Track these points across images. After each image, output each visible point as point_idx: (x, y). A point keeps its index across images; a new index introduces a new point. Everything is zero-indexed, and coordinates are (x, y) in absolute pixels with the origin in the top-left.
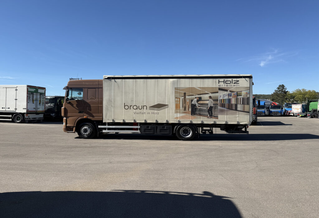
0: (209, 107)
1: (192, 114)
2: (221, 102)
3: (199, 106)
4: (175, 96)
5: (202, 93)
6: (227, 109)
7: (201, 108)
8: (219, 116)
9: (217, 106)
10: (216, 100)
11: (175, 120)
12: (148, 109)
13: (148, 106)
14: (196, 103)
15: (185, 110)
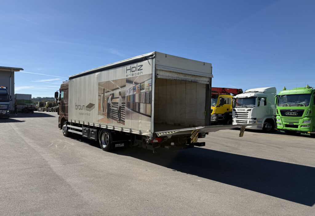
0: (119, 107)
1: (107, 117)
2: (128, 101)
3: (113, 107)
4: (98, 93)
5: (115, 88)
6: (132, 110)
7: (114, 108)
8: (125, 120)
9: (125, 106)
10: (124, 97)
11: (98, 123)
12: (85, 109)
13: (85, 106)
14: (111, 102)
15: (103, 111)
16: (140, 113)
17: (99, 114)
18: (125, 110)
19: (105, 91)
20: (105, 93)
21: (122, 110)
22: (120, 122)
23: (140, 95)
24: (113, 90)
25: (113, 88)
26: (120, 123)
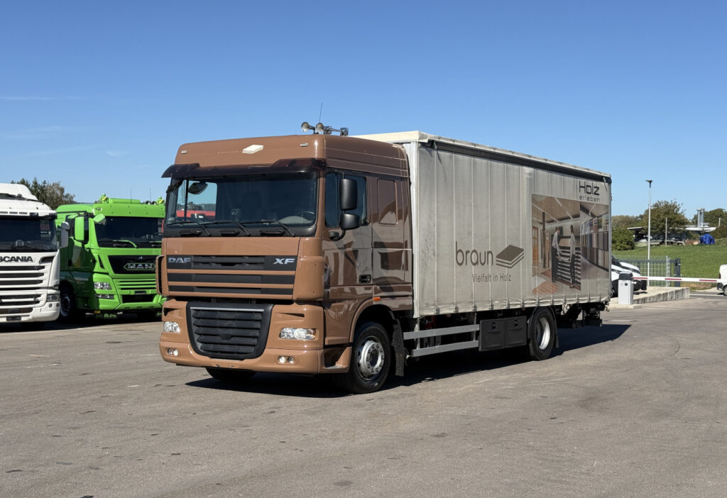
0: (570, 257)
1: (552, 279)
2: (583, 244)
3: (560, 255)
4: (532, 220)
6: (589, 261)
7: (563, 259)
8: (581, 281)
9: (579, 254)
10: (577, 237)
11: (533, 297)
12: (495, 262)
13: (495, 255)
14: (557, 245)
15: (544, 267)
16: (598, 266)
17: (534, 275)
18: (580, 262)
19: (546, 220)
20: (546, 224)
21: (576, 263)
22: (574, 287)
23: (598, 236)
24: (561, 220)
25: (560, 217)
26: (575, 289)
